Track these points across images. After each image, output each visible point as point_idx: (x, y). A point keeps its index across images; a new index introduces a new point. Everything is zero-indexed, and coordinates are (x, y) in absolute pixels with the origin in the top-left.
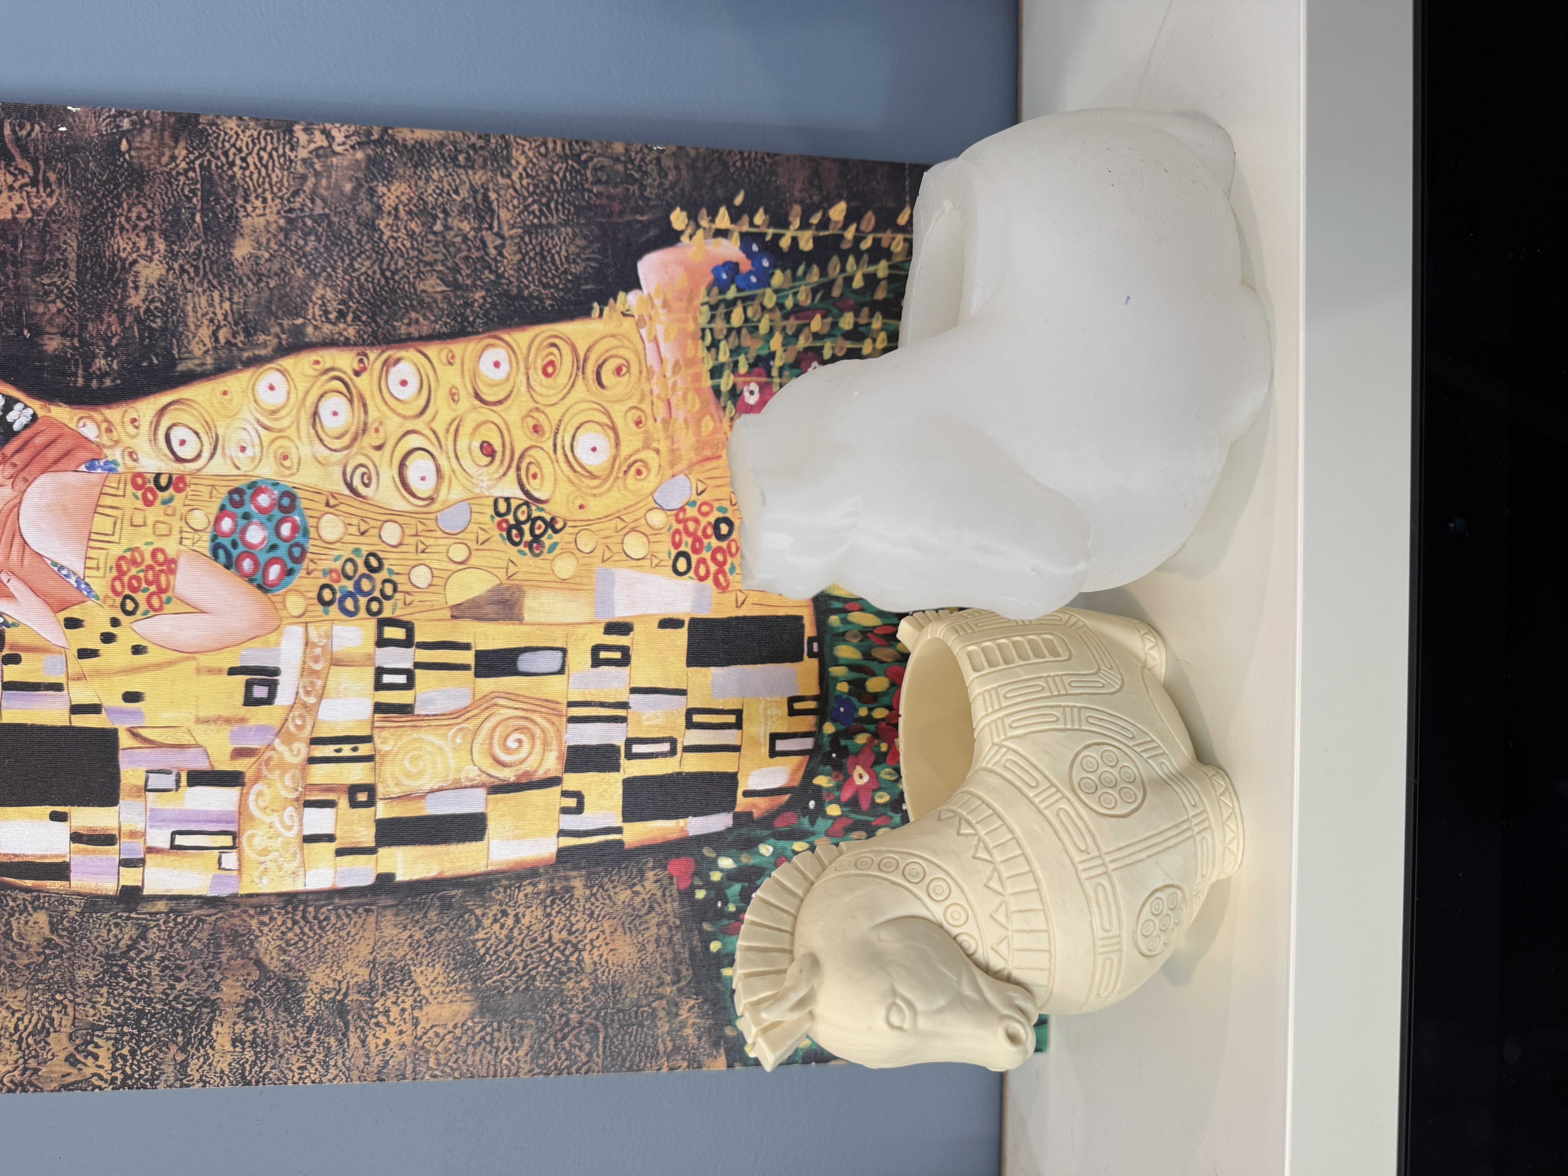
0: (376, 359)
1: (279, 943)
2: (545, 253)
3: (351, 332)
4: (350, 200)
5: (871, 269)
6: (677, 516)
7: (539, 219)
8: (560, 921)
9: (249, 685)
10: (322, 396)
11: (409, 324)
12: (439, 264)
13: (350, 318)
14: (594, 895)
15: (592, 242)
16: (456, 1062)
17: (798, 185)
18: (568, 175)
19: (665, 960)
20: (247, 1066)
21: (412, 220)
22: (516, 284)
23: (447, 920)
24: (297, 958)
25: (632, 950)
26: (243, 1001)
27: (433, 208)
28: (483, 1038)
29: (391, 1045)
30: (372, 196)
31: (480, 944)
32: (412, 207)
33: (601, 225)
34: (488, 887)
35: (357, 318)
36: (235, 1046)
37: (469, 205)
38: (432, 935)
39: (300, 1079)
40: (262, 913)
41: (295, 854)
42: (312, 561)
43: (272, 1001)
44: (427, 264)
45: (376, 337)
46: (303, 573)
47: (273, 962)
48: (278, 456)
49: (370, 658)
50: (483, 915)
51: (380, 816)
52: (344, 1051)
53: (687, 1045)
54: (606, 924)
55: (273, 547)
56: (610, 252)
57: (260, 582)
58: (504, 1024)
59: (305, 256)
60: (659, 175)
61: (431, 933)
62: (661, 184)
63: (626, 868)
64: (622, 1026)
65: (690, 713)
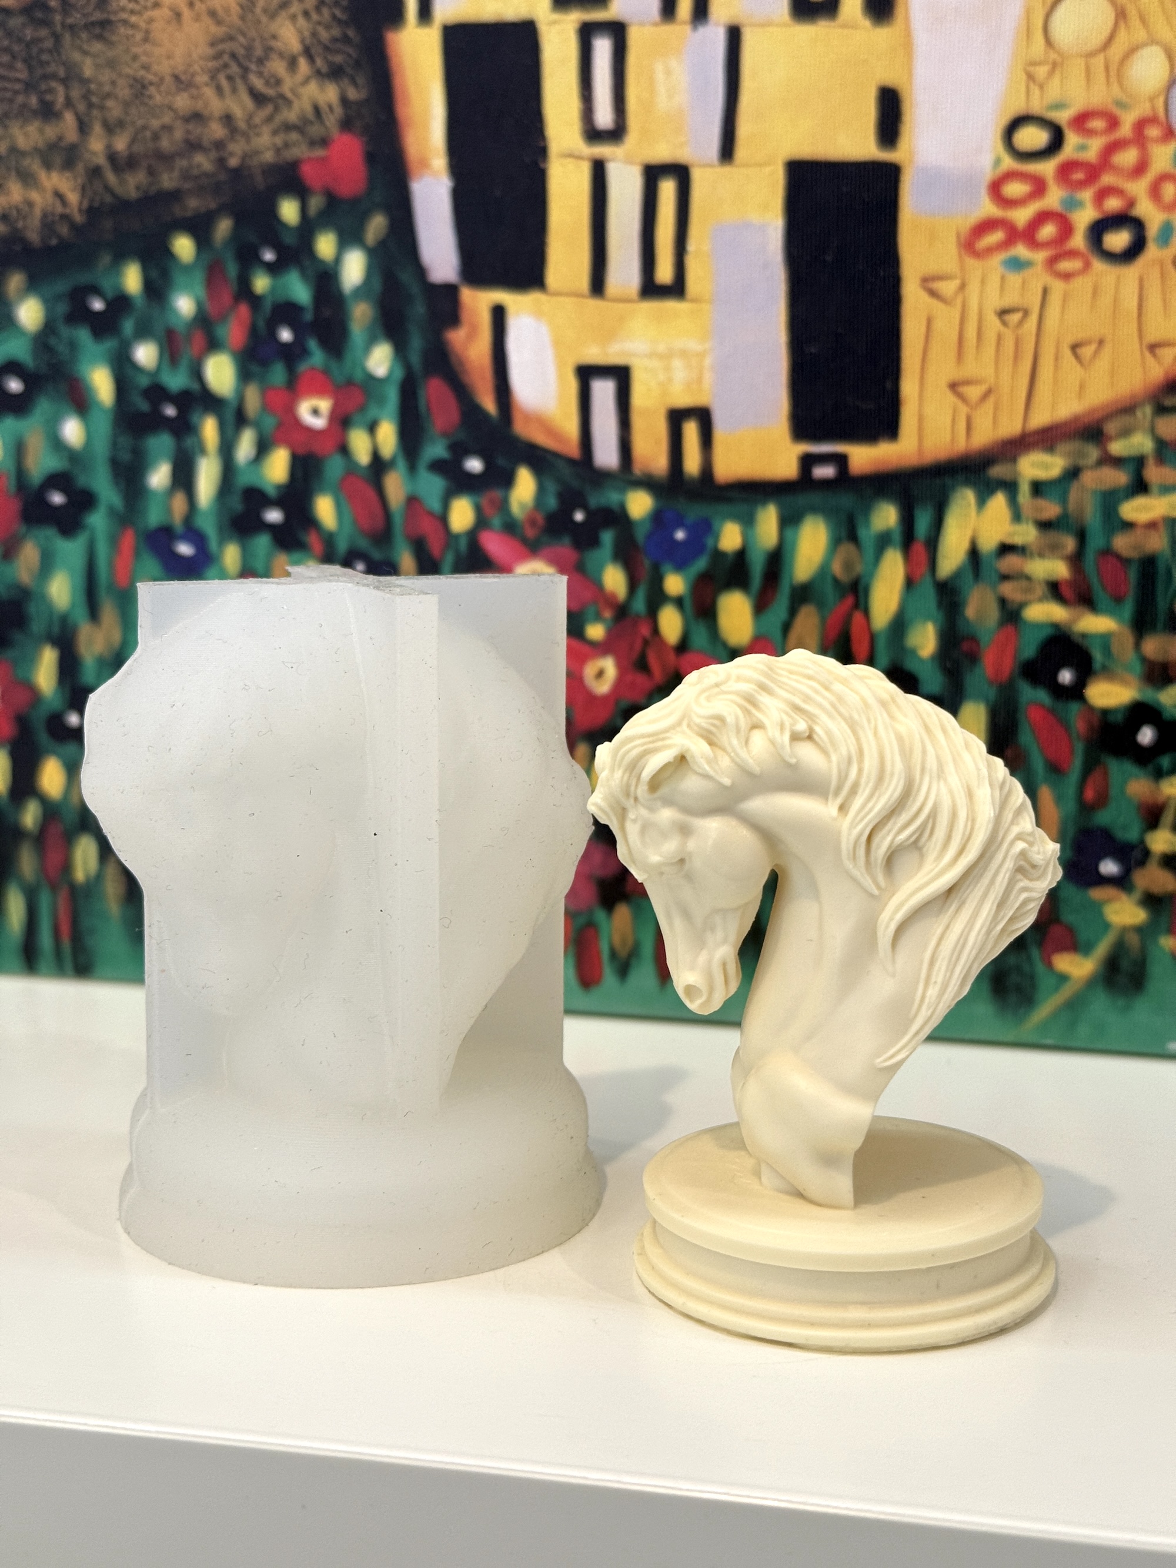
6: (1154, 120)
25: (178, 63)
63: (346, 39)
64: (28, 45)
65: (681, 173)
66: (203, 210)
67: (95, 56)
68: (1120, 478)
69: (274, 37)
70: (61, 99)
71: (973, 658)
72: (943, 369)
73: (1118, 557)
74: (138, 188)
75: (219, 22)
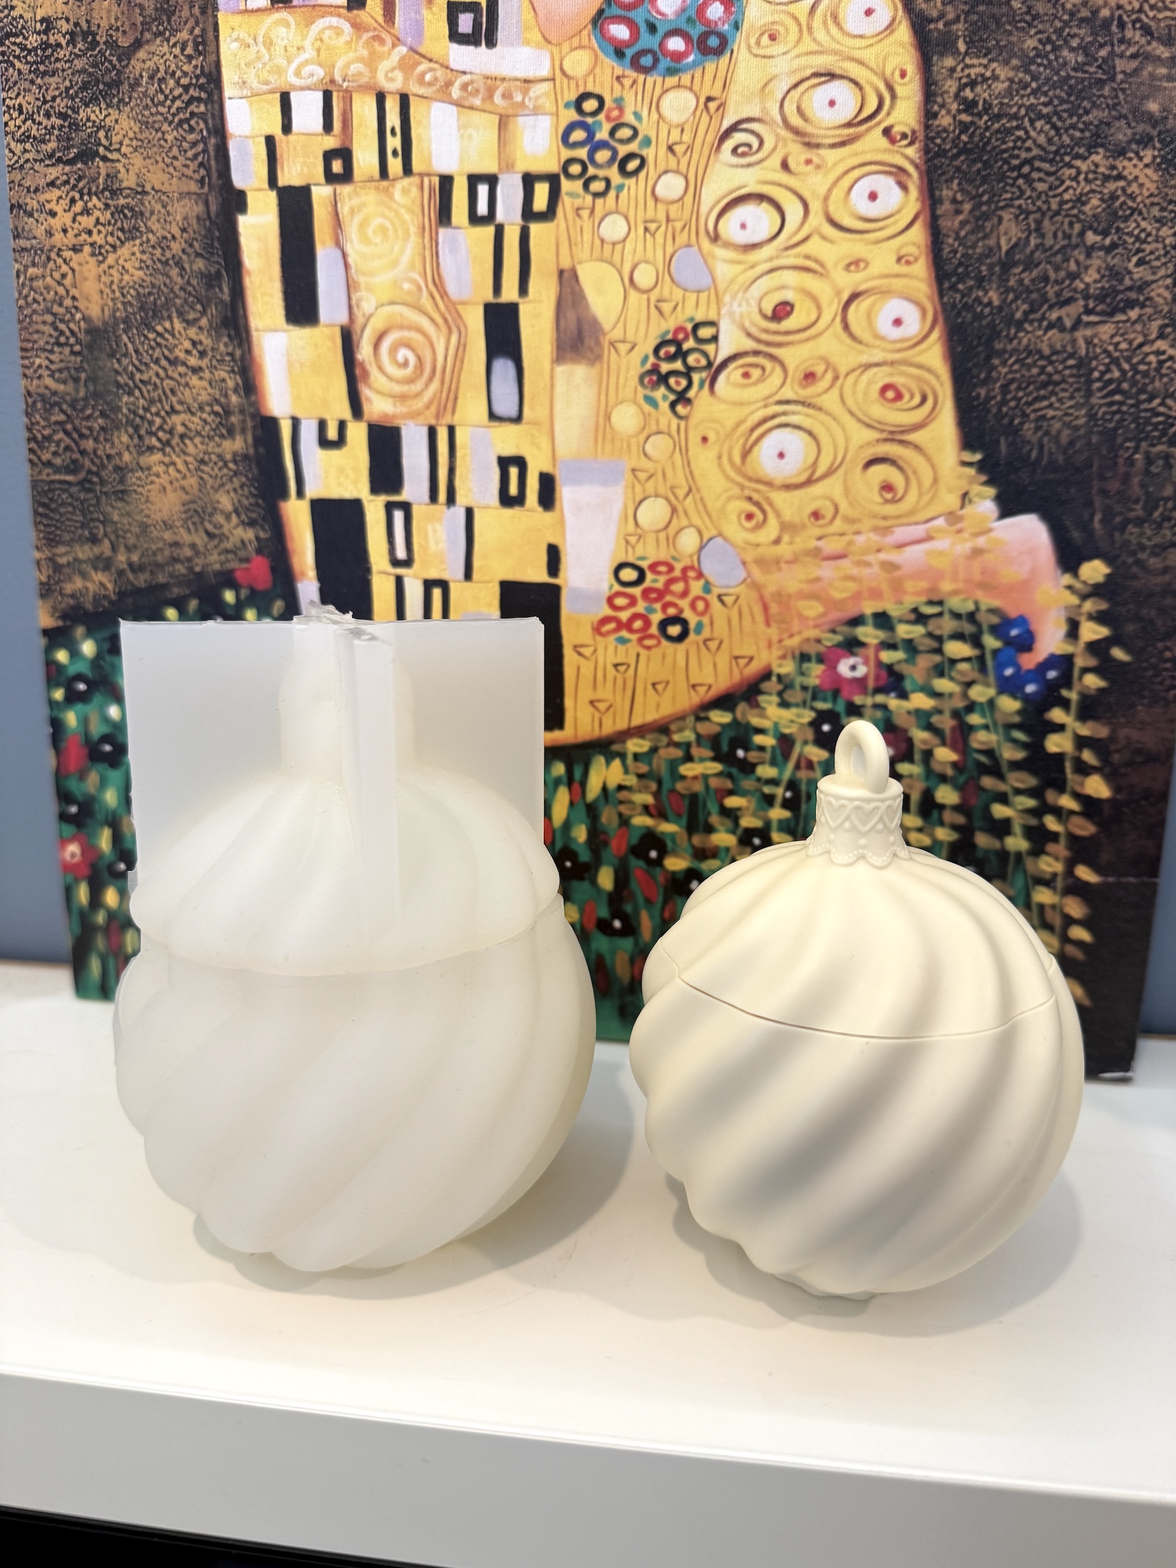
0: (907, 157)
1: (162, 68)
2: (1050, 388)
3: (945, 120)
4: (1135, 111)
5: (1017, 829)
6: (692, 568)
7: (1099, 379)
8: (195, 423)
9: (474, 8)
10: (856, 83)
11: (954, 201)
12: (1039, 241)
13: (965, 117)
14: (226, 465)
15: (1065, 452)
16: (35, 300)
17: (1135, 735)
18: (1161, 419)
19: (154, 554)
20: (19, 40)
21: (1102, 200)
22: (1009, 347)
23: (194, 282)
24: (145, 94)
25: (165, 514)
26: (94, 28)
27: (1118, 229)
28: (62, 333)
29: (49, 218)
30: (1138, 142)
31: (167, 325)
32: (1122, 199)
33: (1089, 465)
34: (232, 333)
35: (964, 127)
36: (42, 20)
37: (1121, 281)
38: (177, 264)
39: (8, 107)
40: (196, 44)
41: (267, 83)
42: (635, 82)
43: (95, 65)
44: (1039, 223)
45: (937, 155)
46: (618, 71)
47: (141, 63)
48: (776, 27)
49: (509, 167)
50: (200, 328)
51: (314, 190)
52: (42, 161)
53: (62, 581)
54: (192, 481)
55: (652, 28)
56: (1051, 476)
57: (606, 14)
58: (79, 359)
59: (1055, 49)
60: (1156, 546)
61: (179, 264)
62: (1143, 548)
63: (257, 505)
64: (82, 502)
65: (444, 585)
66: (182, 593)
67: (119, 509)
68: (679, 753)
69: (218, 502)
70: (102, 531)
71: (606, 843)
72: (586, 693)
73: (679, 793)
74: (145, 581)
75: (187, 493)
